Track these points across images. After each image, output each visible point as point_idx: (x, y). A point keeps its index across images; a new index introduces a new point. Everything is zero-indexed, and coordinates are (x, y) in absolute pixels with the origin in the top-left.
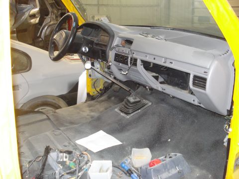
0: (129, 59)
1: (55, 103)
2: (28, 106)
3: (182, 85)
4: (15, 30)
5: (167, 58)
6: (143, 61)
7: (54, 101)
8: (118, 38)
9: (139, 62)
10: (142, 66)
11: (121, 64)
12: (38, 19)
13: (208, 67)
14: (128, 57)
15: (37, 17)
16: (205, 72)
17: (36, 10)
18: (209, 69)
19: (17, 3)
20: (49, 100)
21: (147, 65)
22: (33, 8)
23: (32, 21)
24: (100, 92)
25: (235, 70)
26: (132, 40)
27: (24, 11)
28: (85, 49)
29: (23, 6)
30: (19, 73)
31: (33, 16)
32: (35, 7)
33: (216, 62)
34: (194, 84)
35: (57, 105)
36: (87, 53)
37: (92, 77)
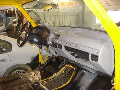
0: (58, 45)
1: (25, 68)
2: (11, 70)
3: (87, 58)
4: (6, 30)
5: (77, 45)
6: (65, 46)
7: (24, 67)
8: (52, 34)
9: (63, 47)
10: (65, 49)
11: (54, 48)
12: (17, 24)
13: (99, 49)
14: (57, 44)
15: (16, 23)
16: (98, 52)
17: (16, 20)
18: (100, 50)
19: (7, 17)
20: (22, 66)
21: (67, 48)
22: (15, 19)
23: (14, 25)
24: (46, 62)
25: (114, 50)
26: (59, 35)
27: (10, 20)
28: (36, 40)
29: (10, 18)
30: (6, 53)
31: (15, 23)
32: (16, 18)
33: (103, 46)
34: (92, 59)
35: (26, 69)
36: (37, 42)
37: (42, 54)
